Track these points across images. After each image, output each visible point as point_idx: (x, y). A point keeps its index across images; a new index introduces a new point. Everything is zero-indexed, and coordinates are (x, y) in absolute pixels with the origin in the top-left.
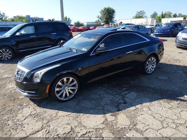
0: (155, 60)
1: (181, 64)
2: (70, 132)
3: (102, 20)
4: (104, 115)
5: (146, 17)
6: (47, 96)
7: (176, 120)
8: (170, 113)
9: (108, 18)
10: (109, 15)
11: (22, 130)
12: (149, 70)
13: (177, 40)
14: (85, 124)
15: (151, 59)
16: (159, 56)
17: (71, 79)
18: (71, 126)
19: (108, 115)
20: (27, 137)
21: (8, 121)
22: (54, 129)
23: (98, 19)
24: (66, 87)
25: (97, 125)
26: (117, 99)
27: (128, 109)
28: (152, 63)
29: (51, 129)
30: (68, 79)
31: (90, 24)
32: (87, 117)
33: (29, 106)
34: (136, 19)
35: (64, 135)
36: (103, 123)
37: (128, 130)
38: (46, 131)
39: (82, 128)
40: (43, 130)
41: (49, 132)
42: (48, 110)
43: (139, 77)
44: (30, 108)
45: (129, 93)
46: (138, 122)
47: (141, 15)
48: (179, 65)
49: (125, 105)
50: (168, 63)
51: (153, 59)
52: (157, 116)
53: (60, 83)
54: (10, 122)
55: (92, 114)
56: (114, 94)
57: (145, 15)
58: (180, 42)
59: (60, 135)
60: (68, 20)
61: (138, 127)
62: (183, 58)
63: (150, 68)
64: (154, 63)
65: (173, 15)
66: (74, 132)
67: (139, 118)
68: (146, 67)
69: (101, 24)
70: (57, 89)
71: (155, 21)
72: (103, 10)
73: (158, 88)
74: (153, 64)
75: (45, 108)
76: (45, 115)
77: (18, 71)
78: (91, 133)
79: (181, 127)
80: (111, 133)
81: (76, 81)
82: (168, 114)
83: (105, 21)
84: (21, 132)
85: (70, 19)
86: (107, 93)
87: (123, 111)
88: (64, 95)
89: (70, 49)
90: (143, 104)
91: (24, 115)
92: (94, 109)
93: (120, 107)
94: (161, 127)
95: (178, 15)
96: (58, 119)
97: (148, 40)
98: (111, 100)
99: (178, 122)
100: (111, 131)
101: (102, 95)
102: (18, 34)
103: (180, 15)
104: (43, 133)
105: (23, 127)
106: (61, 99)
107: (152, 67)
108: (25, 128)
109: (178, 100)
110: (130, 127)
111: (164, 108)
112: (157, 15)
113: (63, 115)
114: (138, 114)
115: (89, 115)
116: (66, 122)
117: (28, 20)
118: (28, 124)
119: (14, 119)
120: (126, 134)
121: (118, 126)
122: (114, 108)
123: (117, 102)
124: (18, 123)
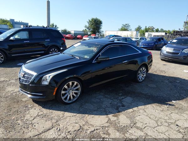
0: (145, 70)
1: (166, 75)
2: (80, 129)
3: (89, 29)
4: (107, 116)
5: (131, 30)
6: (54, 98)
7: (168, 120)
8: (162, 115)
9: (95, 28)
10: (96, 25)
11: (33, 128)
12: (140, 79)
13: (162, 53)
14: (91, 123)
15: (142, 69)
16: (149, 66)
17: (76, 83)
18: (79, 125)
19: (110, 116)
20: (40, 134)
21: (17, 121)
22: (64, 128)
23: (86, 28)
24: (71, 91)
25: (103, 123)
26: (116, 103)
27: (126, 111)
28: (143, 72)
29: (61, 127)
30: (73, 83)
31: (77, 33)
32: (92, 117)
33: (34, 108)
34: (122, 31)
35: (75, 132)
36: (107, 122)
37: (130, 128)
38: (57, 129)
39: (90, 126)
40: (54, 128)
41: (60, 130)
42: (54, 111)
43: (131, 85)
44: (36, 109)
45: (125, 98)
46: (137, 121)
47: (126, 28)
48: (164, 75)
49: (123, 108)
50: (155, 73)
51: (143, 69)
52: (152, 117)
53: (66, 87)
54: (19, 122)
55: (96, 115)
56: (112, 98)
57: (130, 28)
58: (164, 55)
59: (71, 132)
60: (54, 27)
61: (137, 125)
62: (167, 69)
63: (141, 76)
64: (144, 72)
65: (156, 30)
66: (83, 129)
67: (137, 118)
68: (138, 76)
69: (88, 34)
70: (63, 92)
71: (139, 34)
72: (91, 20)
73: (150, 94)
74: (143, 74)
75: (51, 109)
76: (52, 116)
77: (25, 74)
78: (99, 130)
79: (172, 125)
80: (116, 130)
81: (79, 85)
82: (161, 115)
83: (92, 31)
84: (33, 130)
85: (57, 26)
86: (106, 97)
87: (123, 112)
88: (68, 98)
89: (72, 56)
90: (139, 107)
91: (31, 115)
92: (97, 111)
93: (119, 109)
94: (157, 125)
95: (160, 30)
96: (65, 119)
97: (140, 52)
98: (111, 104)
99: (170, 121)
100: (116, 128)
101: (102, 99)
102: (12, 38)
103: (162, 31)
104: (55, 131)
105: (34, 126)
106: (66, 101)
107: (143, 76)
108: (36, 127)
109: (167, 104)
110: (131, 125)
111: (156, 111)
112: (141, 29)
113: (69, 116)
114: (136, 115)
115: (93, 116)
116: (74, 122)
117: (12, 24)
118: (38, 123)
119: (22, 119)
120: (128, 131)
121: (121, 124)
122: (115, 110)
123: (116, 105)
124: (27, 122)
